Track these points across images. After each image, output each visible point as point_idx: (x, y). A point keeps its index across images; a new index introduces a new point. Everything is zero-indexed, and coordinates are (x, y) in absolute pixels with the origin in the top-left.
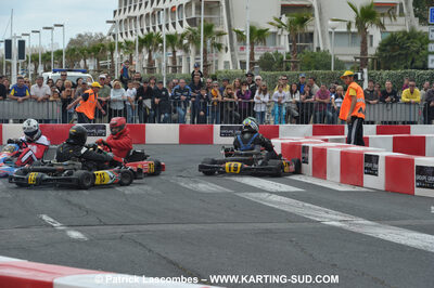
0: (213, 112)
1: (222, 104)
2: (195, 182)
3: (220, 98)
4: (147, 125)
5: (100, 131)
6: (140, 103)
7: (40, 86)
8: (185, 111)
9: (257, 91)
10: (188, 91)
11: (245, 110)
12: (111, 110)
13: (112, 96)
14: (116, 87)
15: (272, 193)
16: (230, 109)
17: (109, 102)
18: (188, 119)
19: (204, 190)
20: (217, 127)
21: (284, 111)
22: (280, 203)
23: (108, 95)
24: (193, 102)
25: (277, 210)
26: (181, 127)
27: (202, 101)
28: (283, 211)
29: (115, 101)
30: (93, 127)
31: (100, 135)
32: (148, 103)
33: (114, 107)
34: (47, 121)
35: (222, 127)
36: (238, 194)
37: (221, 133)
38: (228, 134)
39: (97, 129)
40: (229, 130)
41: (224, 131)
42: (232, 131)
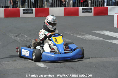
2: (83, 35)
4: (50, 8)
19: (89, 39)
20: (80, 9)
26: (64, 9)
35: (82, 8)
36: (107, 40)
37: (82, 11)
38: (85, 11)
39: (29, 11)
40: (86, 10)
41: (84, 10)
42: (87, 10)
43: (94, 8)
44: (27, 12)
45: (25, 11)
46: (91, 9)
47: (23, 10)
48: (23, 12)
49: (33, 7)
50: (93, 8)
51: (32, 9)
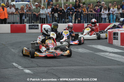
0: (84, 18)
1: (88, 15)
2: (77, 48)
3: (87, 12)
5: (36, 27)
6: (53, 15)
7: (10, 8)
8: (72, 18)
9: (103, 9)
10: (73, 9)
11: (98, 17)
12: (40, 18)
13: (41, 12)
14: (43, 8)
15: (110, 52)
16: (91, 17)
17: (40, 15)
18: (73, 21)
19: (81, 52)
21: (115, 17)
22: (114, 57)
23: (39, 11)
24: (75, 14)
25: (113, 60)
27: (79, 13)
28: (115, 60)
29: (42, 14)
30: (33, 25)
31: (36, 29)
32: (56, 15)
33: (42, 17)
34: (14, 23)
36: (95, 53)
39: (35, 26)
43: (99, 25)
44: (33, 28)
45: (30, 27)
47: (29, 26)
48: (29, 28)
49: (40, 23)
51: (38, 25)
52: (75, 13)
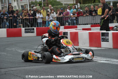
20: (23, 29)
26: (7, 30)
35: (25, 29)
37: (25, 32)
38: (28, 32)
40: (28, 30)
41: (26, 31)
42: (30, 31)
43: (37, 29)
46: (33, 29)
50: (35, 28)
52: (11, 18)
